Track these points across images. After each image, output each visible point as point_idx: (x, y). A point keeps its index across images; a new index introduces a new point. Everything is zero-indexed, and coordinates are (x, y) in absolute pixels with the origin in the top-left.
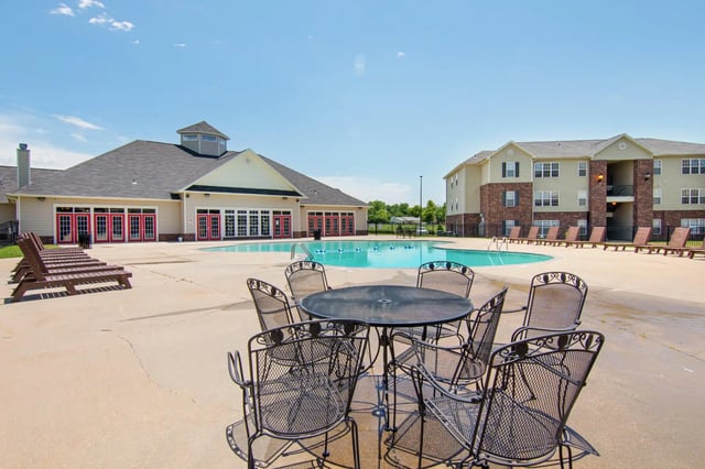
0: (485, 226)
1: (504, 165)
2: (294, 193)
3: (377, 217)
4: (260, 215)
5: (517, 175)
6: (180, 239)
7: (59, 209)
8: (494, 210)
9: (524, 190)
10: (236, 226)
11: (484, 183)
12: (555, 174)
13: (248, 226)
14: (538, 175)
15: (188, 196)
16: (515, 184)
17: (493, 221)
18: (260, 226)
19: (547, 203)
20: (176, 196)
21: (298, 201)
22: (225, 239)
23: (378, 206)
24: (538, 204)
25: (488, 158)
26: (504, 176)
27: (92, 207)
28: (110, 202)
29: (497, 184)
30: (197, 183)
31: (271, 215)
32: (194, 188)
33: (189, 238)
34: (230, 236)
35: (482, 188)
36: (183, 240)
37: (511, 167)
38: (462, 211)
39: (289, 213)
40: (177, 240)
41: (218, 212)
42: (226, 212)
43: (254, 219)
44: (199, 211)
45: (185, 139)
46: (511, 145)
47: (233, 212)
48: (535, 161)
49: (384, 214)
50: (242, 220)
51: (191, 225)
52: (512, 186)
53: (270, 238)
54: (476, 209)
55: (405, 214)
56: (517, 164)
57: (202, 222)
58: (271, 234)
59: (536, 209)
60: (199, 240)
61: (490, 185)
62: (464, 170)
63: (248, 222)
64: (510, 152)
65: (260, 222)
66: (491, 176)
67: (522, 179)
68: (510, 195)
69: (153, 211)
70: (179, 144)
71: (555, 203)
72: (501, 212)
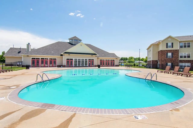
0: (159, 65)
1: (167, 44)
2: (95, 54)
3: (131, 61)
4: (84, 60)
5: (172, 47)
6: (62, 66)
7: (32, 59)
8: (163, 59)
9: (175, 53)
10: (77, 63)
11: (159, 50)
12: (189, 46)
13: (81, 63)
14: (181, 47)
15: (64, 55)
16: (171, 50)
17: (162, 63)
18: (84, 63)
19: (185, 57)
20: (62, 55)
21: (96, 56)
22: (74, 67)
23: (131, 58)
24: (181, 57)
25: (161, 42)
26: (167, 47)
27: (40, 58)
28: (45, 57)
29: (164, 50)
30: (66, 51)
31: (88, 60)
32: (65, 53)
33: (64, 66)
34: (76, 66)
35: (159, 52)
36: (63, 67)
37: (170, 44)
38: (151, 59)
39: (93, 60)
40: (61, 67)
41: (72, 59)
42: (75, 59)
43: (83, 61)
44: (67, 59)
45: (71, 41)
46: (170, 37)
47: (77, 59)
48: (180, 42)
49: (133, 60)
50: (79, 62)
51: (65, 63)
52: (170, 51)
53: (87, 67)
54: (156, 59)
55: (139, 60)
56: (172, 44)
57: (68, 62)
58: (88, 65)
59: (180, 59)
60: (67, 67)
61: (161, 51)
62: (152, 47)
63: (81, 62)
64: (169, 39)
65: (84, 62)
66: (162, 48)
67: (174, 48)
68: (170, 54)
69: (56, 59)
70: (69, 42)
71: (189, 57)
72: (165, 60)
